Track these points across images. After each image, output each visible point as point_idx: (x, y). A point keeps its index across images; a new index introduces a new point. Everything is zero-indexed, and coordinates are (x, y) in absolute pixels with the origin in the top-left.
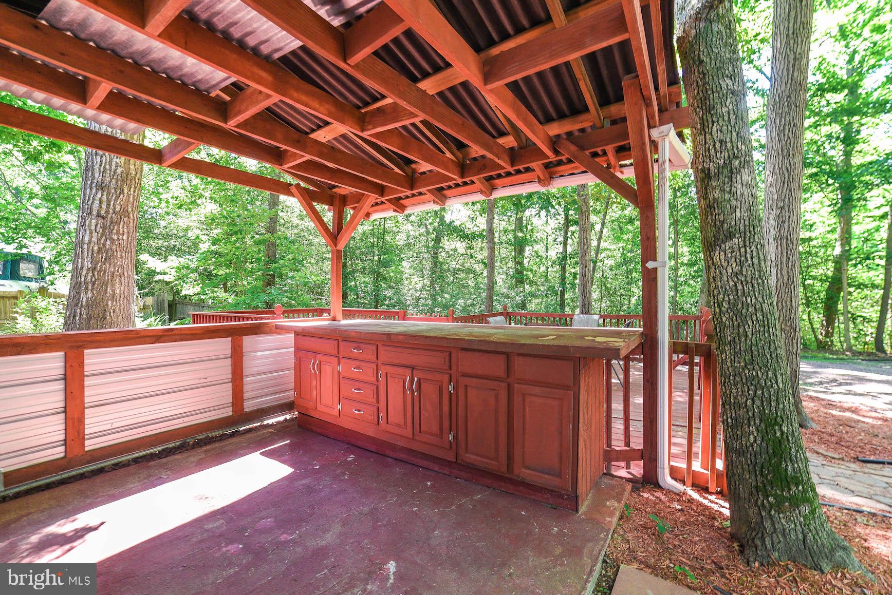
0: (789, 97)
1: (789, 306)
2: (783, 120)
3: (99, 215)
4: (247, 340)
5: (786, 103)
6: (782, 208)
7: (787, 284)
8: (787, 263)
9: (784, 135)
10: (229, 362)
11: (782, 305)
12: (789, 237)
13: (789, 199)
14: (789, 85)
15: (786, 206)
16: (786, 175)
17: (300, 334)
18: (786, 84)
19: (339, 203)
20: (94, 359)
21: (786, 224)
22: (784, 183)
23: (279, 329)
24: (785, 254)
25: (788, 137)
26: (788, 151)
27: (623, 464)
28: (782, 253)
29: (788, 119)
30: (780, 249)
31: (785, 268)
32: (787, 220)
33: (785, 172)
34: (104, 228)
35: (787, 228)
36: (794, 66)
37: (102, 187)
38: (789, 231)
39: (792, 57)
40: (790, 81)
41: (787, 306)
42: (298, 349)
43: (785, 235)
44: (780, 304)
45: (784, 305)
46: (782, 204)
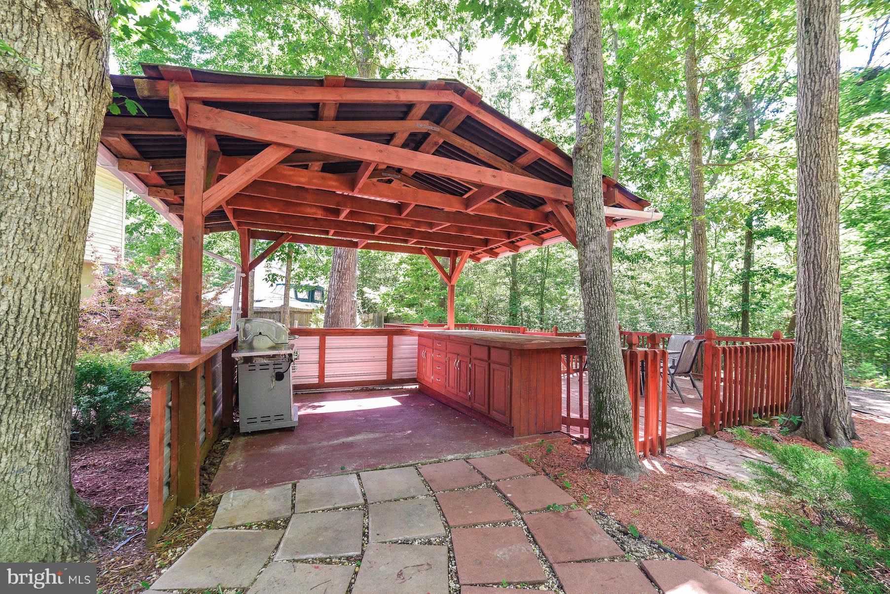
0: (809, 131)
1: (818, 329)
2: (805, 152)
3: (338, 271)
4: (396, 338)
5: (806, 137)
6: (808, 235)
7: (816, 307)
8: (815, 287)
9: (807, 166)
10: (386, 350)
11: (811, 327)
12: (816, 262)
13: (814, 226)
14: (808, 120)
15: (811, 233)
16: (811, 203)
17: (421, 335)
18: (805, 119)
19: (453, 255)
20: (330, 341)
21: (813, 249)
22: (808, 211)
23: (412, 333)
24: (812, 279)
25: (811, 168)
26: (811, 181)
27: (578, 428)
28: (809, 278)
29: (809, 151)
30: (807, 274)
31: (813, 292)
32: (813, 246)
33: (809, 200)
34: (340, 277)
35: (813, 253)
36: (812, 103)
37: (340, 257)
38: (815, 256)
39: (810, 94)
40: (809, 116)
41: (816, 329)
42: (419, 344)
43: (812, 260)
44: (809, 327)
45: (813, 327)
46: (807, 231)
